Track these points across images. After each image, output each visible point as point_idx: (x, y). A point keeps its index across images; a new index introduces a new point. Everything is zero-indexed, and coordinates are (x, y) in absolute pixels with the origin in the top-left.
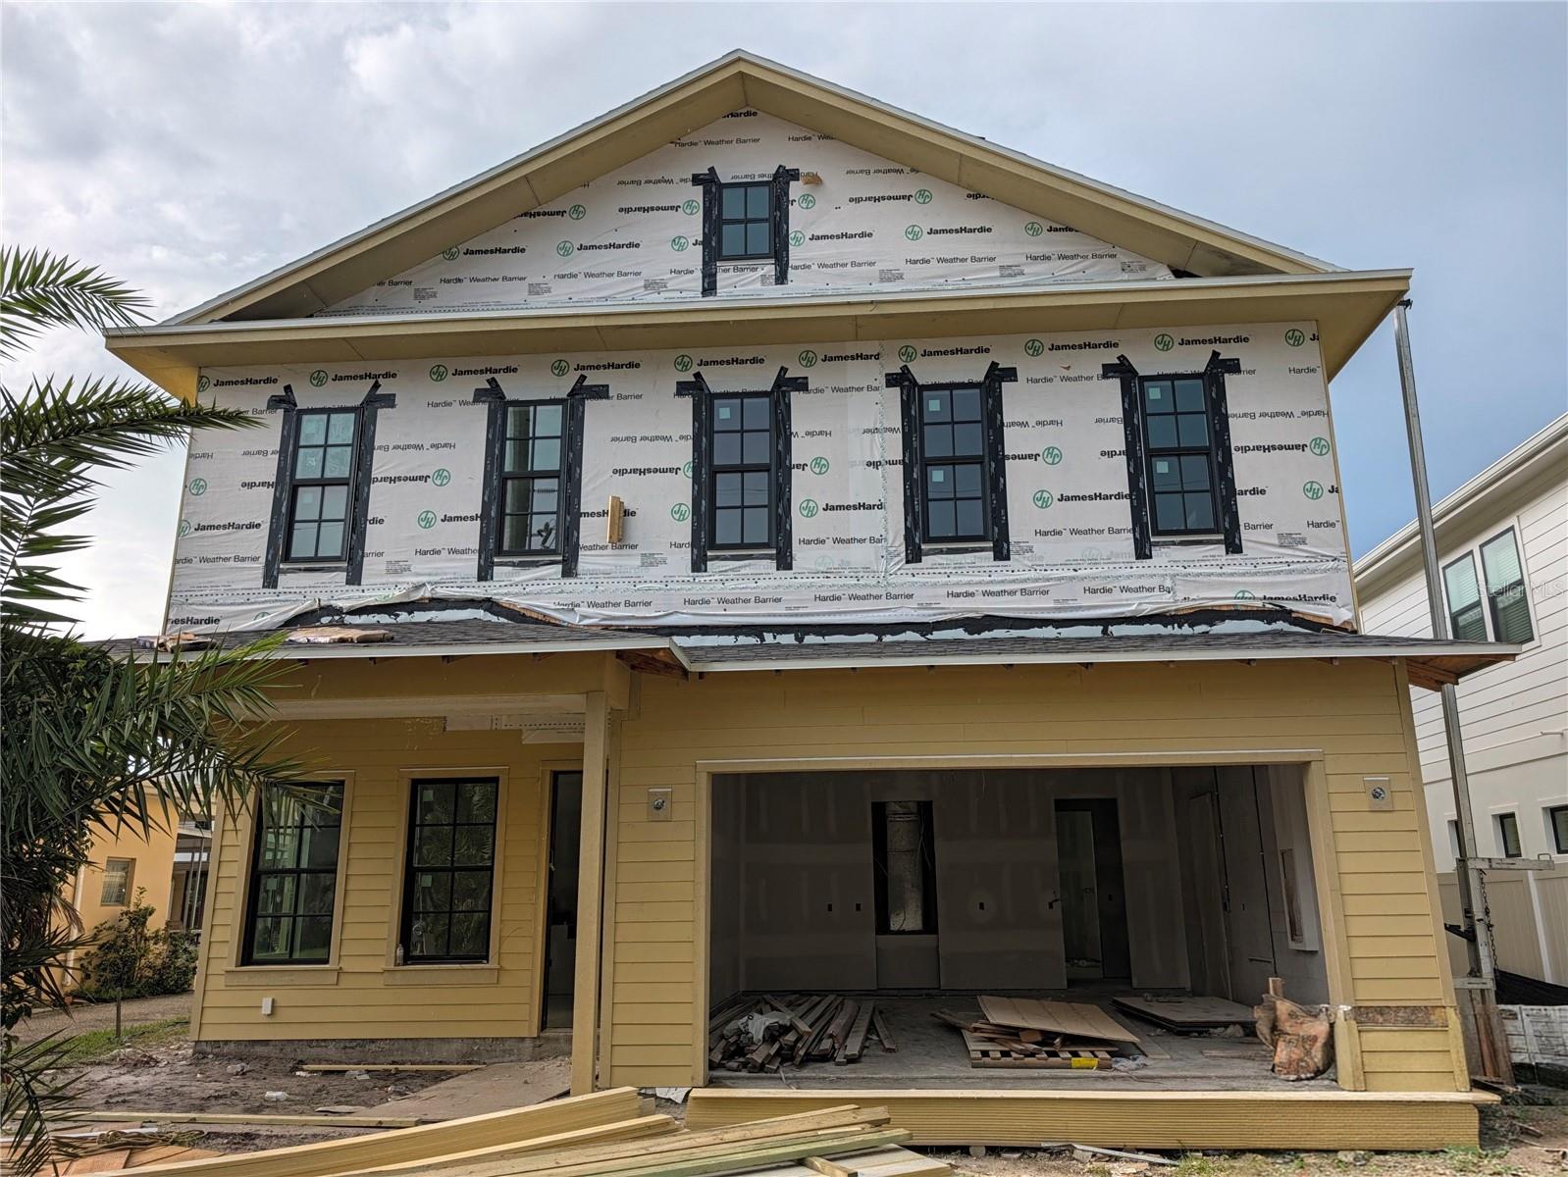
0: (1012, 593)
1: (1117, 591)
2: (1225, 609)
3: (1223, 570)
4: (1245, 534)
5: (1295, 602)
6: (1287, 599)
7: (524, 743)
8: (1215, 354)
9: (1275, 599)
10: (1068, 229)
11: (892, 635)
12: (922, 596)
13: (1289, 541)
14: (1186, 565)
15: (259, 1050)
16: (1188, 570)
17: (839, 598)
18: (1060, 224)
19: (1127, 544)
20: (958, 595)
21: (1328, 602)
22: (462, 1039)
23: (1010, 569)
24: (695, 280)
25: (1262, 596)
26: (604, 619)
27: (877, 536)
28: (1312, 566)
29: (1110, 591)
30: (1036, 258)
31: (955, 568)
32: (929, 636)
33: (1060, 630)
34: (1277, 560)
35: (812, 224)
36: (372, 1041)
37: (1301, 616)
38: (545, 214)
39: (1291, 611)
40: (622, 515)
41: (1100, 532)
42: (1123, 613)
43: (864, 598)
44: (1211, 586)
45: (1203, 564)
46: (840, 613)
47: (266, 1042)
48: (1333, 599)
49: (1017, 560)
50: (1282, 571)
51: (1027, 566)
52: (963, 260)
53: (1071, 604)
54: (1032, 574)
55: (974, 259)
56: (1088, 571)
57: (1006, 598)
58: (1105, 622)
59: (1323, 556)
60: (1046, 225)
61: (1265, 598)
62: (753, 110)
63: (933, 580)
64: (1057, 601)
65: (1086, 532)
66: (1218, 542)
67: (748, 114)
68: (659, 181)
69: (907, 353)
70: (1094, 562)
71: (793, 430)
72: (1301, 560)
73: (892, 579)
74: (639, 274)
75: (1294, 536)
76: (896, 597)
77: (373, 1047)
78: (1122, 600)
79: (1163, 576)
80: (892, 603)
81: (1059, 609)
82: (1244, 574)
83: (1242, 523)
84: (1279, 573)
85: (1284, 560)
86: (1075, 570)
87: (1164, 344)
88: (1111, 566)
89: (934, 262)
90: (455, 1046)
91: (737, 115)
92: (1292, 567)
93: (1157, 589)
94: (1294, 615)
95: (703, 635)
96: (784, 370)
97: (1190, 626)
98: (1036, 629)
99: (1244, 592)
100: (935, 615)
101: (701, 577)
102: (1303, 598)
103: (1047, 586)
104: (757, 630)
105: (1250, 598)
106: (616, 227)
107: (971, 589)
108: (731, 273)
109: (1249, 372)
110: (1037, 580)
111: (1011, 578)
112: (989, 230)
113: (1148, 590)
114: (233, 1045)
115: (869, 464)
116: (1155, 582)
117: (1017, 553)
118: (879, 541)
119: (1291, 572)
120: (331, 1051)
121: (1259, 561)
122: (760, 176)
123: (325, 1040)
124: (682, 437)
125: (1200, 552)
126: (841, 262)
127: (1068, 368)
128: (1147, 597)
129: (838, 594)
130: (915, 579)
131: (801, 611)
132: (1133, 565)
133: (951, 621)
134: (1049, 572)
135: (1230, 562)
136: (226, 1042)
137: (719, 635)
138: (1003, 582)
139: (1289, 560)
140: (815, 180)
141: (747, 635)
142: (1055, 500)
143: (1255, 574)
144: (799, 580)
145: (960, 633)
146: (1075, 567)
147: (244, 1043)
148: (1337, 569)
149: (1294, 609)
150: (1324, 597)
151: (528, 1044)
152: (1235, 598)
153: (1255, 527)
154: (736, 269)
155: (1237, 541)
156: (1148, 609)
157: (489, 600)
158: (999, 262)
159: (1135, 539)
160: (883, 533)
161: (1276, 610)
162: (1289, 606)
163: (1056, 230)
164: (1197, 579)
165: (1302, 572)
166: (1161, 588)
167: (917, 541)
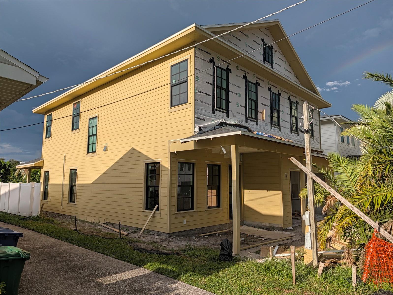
0: (299, 142)
7: (224, 157)
15: (183, 233)
22: (218, 225)
31: (295, 136)
35: (275, 60)
36: (204, 228)
38: (243, 33)
47: (184, 231)
49: (299, 136)
62: (268, 29)
68: (257, 37)
69: (290, 94)
71: (280, 103)
74: (256, 57)
77: (204, 229)
90: (217, 227)
91: (266, 29)
96: (279, 91)
101: (272, 130)
106: (252, 44)
111: (299, 139)
112: (291, 73)
114: (177, 233)
115: (287, 114)
118: (288, 129)
120: (197, 231)
122: (269, 45)
123: (195, 229)
136: (176, 232)
140: (275, 50)
147: (179, 232)
151: (228, 224)
153: (315, 137)
154: (267, 64)
163: (296, 77)
167: (292, 130)
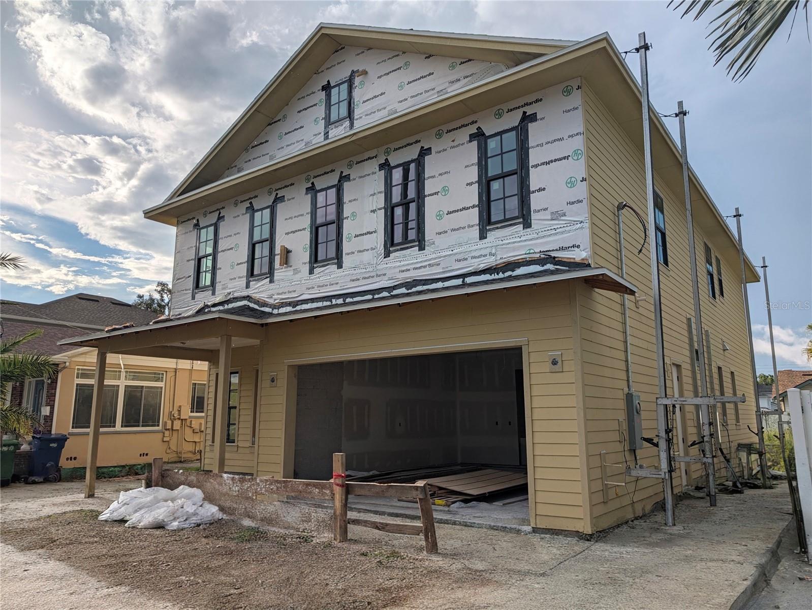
0: (425, 267)
1: (469, 259)
2: (521, 261)
3: (521, 239)
4: (534, 216)
5: (557, 252)
6: (552, 251)
8: (525, 113)
9: (546, 251)
10: (470, 60)
11: (378, 294)
12: (390, 273)
13: (557, 215)
14: (503, 239)
16: (504, 242)
17: (359, 280)
18: (465, 59)
19: (476, 232)
20: (403, 271)
21: (576, 249)
23: (425, 254)
24: (322, 136)
25: (539, 251)
26: (281, 300)
27: (374, 247)
28: (567, 229)
29: (466, 259)
30: (453, 82)
31: (403, 257)
32: (392, 293)
33: (444, 283)
34: (549, 228)
35: (363, 95)
37: (560, 259)
38: (275, 122)
39: (554, 258)
40: (287, 252)
41: (464, 228)
42: (471, 270)
43: (368, 278)
44: (514, 249)
45: (511, 237)
46: (359, 286)
48: (578, 247)
49: (428, 250)
50: (551, 234)
51: (431, 251)
52: (421, 94)
53: (450, 269)
54: (434, 256)
55: (426, 92)
56: (458, 250)
57: (423, 270)
58: (463, 276)
59: (574, 221)
60: (459, 61)
61: (540, 252)
62: (344, 46)
63: (394, 265)
64: (443, 268)
65: (458, 229)
66: (519, 223)
67: (342, 49)
68: (311, 94)
69: (387, 152)
70: (460, 245)
71: (344, 201)
72: (562, 226)
73: (379, 267)
74: (303, 140)
75: (559, 212)
76: (380, 276)
78: (471, 263)
79: (491, 247)
80: (378, 279)
81: (444, 272)
82: (531, 240)
83: (532, 210)
84: (550, 235)
85: (552, 228)
86: (452, 251)
87: (499, 115)
88: (468, 246)
89: (409, 99)
91: (338, 51)
92: (557, 231)
93: (488, 255)
94: (556, 259)
95: (312, 303)
96: (342, 172)
97: (502, 273)
98: (434, 284)
99: (530, 250)
100: (394, 282)
101: (313, 277)
102: (562, 249)
103: (439, 261)
104: (329, 298)
105: (533, 253)
106: (296, 121)
107: (408, 267)
108: (334, 129)
109: (541, 119)
110: (435, 258)
111: (425, 259)
112: (433, 73)
113: (484, 256)
115: (372, 211)
116: (487, 252)
117: (428, 246)
118: (375, 249)
119: (556, 234)
121: (540, 231)
122: (345, 78)
124: (307, 213)
125: (510, 231)
126: (373, 111)
127: (453, 141)
128: (483, 260)
129: (358, 277)
130: (387, 266)
131: (345, 287)
132: (478, 244)
133: (400, 284)
134: (441, 253)
135: (525, 234)
137: (317, 302)
138: (421, 262)
139: (556, 227)
140: (365, 73)
141: (327, 301)
142: (445, 214)
143: (537, 238)
144: (345, 273)
145: (403, 290)
146: (452, 249)
148: (582, 228)
149: (556, 256)
150: (573, 246)
152: (525, 254)
153: (539, 211)
154: (335, 127)
155: (529, 221)
156: (482, 266)
157: (248, 296)
158: (437, 89)
159: (480, 229)
160: (376, 245)
161: (547, 258)
162: (553, 254)
163: (464, 63)
164: (508, 246)
165: (562, 233)
166: (491, 254)
167: (388, 246)
